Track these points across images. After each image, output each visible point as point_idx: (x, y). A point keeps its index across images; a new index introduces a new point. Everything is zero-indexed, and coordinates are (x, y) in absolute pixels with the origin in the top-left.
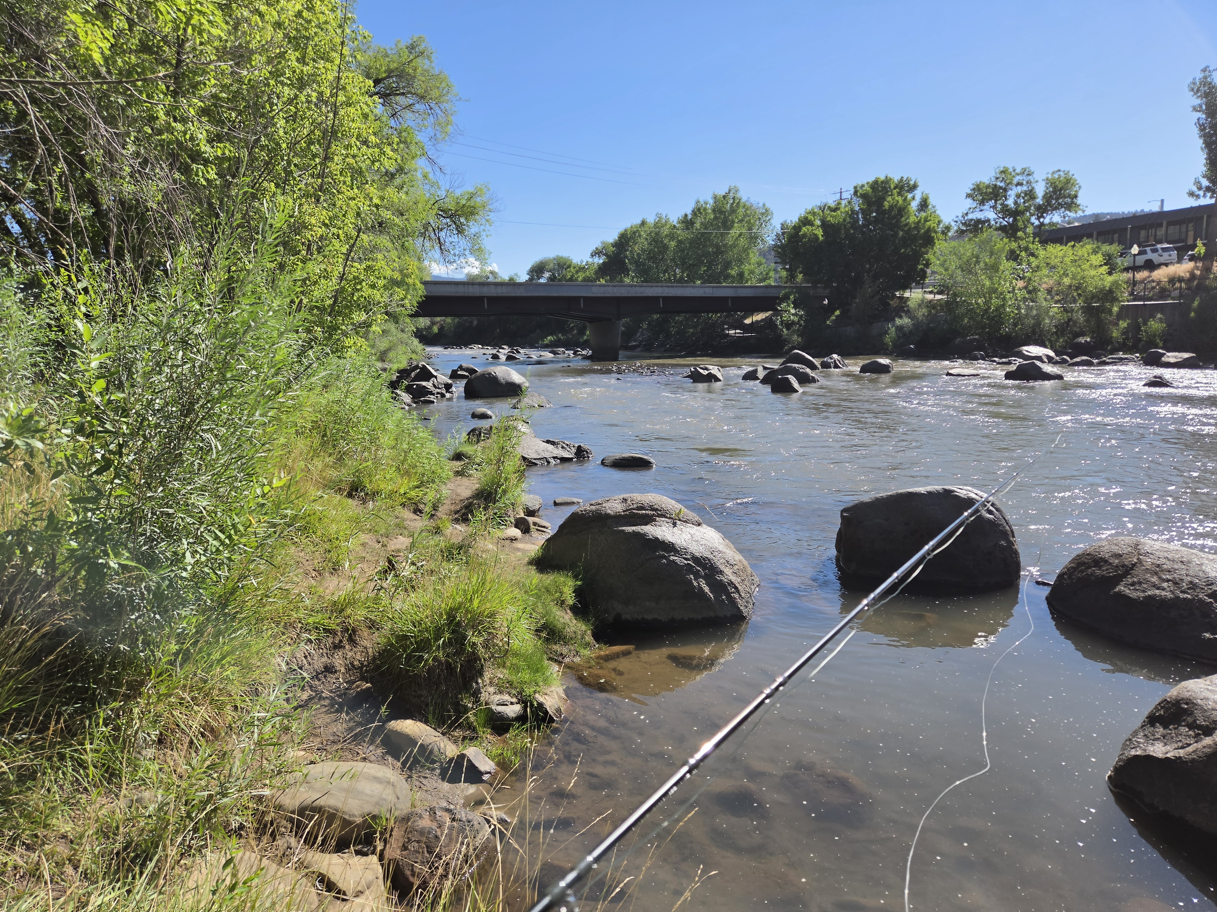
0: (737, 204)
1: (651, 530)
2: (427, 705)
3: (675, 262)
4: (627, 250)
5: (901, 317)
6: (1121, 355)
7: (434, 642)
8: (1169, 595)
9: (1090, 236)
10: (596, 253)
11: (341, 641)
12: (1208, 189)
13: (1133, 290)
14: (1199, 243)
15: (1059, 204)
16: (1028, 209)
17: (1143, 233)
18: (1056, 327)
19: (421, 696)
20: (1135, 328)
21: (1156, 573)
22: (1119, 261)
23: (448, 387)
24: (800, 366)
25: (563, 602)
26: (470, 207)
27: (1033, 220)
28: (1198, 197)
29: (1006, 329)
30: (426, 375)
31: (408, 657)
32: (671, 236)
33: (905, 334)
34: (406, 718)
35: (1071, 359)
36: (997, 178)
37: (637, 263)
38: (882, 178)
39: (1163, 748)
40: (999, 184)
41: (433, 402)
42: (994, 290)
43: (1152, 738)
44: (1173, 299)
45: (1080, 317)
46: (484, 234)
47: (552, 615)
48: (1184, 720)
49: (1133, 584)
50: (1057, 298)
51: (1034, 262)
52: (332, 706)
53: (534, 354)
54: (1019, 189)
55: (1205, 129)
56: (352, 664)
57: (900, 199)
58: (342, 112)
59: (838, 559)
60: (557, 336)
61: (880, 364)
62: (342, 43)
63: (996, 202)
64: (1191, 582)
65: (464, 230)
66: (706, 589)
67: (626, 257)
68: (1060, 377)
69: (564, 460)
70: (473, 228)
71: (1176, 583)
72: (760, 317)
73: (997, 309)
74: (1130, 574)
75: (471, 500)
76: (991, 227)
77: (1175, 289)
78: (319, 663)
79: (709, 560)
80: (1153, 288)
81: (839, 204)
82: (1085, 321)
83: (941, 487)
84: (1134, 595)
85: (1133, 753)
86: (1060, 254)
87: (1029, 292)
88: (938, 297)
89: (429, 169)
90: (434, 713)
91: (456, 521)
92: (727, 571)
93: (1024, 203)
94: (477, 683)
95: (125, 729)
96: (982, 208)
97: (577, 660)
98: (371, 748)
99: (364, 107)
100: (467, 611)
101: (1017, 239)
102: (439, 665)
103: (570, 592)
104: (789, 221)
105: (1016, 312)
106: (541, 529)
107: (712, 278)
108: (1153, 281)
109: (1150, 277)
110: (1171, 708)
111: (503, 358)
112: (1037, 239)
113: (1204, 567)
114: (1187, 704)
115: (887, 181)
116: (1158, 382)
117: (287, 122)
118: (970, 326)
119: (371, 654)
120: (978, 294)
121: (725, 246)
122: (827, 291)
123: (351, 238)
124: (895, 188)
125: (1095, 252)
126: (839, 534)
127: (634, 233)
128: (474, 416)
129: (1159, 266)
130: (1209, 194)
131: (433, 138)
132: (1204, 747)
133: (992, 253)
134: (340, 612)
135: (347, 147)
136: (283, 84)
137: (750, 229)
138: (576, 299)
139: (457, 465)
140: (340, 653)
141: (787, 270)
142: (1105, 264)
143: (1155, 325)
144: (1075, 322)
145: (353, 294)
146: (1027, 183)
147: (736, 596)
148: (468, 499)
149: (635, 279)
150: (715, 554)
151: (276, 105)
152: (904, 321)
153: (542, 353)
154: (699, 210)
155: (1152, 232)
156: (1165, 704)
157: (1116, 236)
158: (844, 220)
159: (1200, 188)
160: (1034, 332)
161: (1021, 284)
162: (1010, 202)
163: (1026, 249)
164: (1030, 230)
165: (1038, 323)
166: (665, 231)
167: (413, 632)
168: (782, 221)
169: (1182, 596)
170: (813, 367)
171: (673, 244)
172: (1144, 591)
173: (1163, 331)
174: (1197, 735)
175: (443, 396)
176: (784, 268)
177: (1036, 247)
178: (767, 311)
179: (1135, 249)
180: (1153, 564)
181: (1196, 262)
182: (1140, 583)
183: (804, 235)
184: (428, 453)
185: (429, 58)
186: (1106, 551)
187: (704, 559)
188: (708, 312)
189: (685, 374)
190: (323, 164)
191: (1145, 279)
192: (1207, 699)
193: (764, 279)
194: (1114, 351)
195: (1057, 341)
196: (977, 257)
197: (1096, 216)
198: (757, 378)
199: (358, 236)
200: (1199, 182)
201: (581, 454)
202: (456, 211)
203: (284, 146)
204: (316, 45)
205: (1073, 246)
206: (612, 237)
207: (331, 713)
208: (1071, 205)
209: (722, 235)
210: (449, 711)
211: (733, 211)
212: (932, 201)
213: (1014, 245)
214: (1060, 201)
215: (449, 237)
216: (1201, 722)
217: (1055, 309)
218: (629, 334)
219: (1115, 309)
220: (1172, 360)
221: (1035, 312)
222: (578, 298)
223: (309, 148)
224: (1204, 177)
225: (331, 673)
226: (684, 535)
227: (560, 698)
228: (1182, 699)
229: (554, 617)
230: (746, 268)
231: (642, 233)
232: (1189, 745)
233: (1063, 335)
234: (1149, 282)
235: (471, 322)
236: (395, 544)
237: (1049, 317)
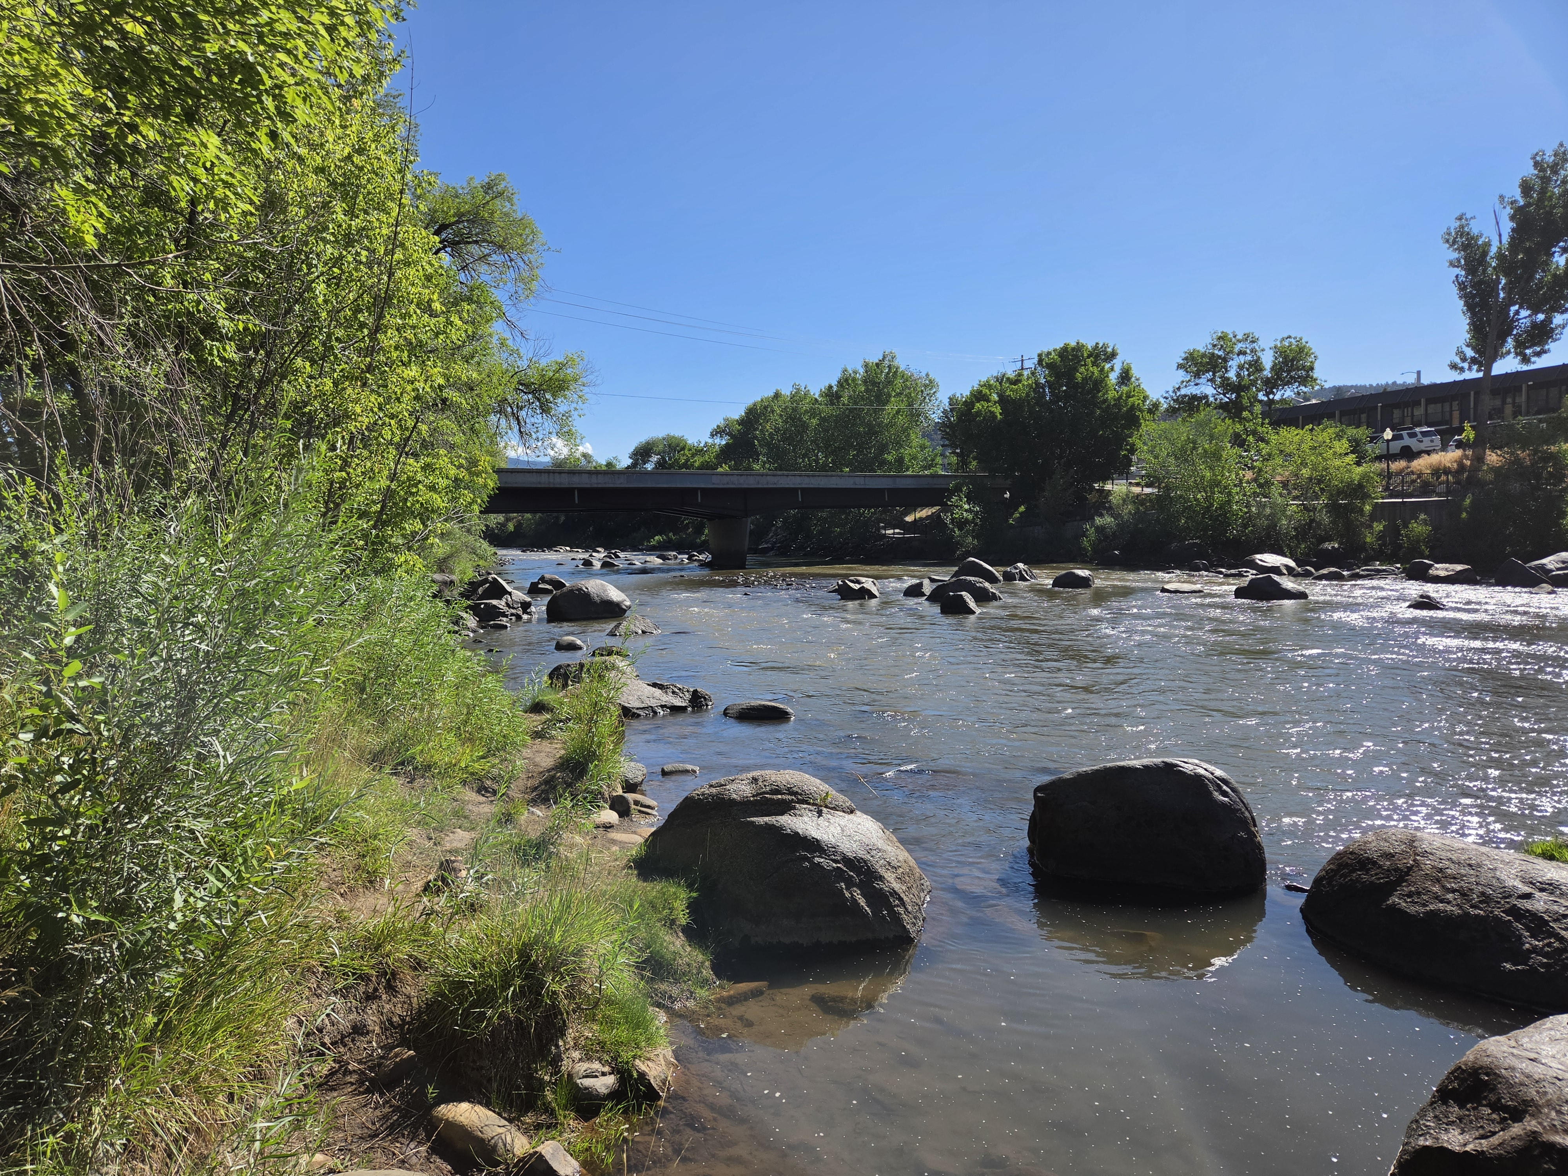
0: (894, 372)
1: (788, 822)
2: (489, 1080)
3: (817, 445)
4: (757, 429)
5: (1101, 515)
6: (1377, 565)
7: (501, 992)
8: (1457, 911)
9: (1331, 416)
10: (717, 433)
11: (376, 990)
12: (1474, 361)
13: (1388, 483)
14: (1467, 425)
15: (1291, 377)
16: (1253, 383)
17: (1397, 413)
18: (1295, 529)
19: (482, 1068)
20: (1393, 531)
21: (1438, 880)
22: (1369, 447)
23: (525, 606)
24: (976, 579)
25: (673, 921)
26: (558, 380)
27: (1261, 396)
28: (1462, 370)
29: (1233, 532)
30: (498, 591)
31: (467, 1014)
32: (813, 413)
33: (1107, 537)
34: (460, 1101)
35: (1317, 570)
36: (1214, 346)
37: (768, 445)
38: (1073, 344)
39: (1460, 1137)
40: (1216, 352)
41: (506, 627)
42: (1215, 483)
43: (1445, 1120)
44: (1439, 495)
45: (1325, 518)
46: (575, 414)
47: (659, 941)
48: (1485, 1098)
49: (1410, 895)
50: (1295, 493)
51: (1265, 449)
52: (361, 1082)
53: (638, 560)
54: (1242, 359)
55: (1465, 288)
56: (390, 1020)
57: (1096, 370)
58: (399, 274)
59: (1030, 850)
60: (667, 536)
61: (1078, 576)
62: (402, 192)
63: (1214, 375)
64: (1483, 894)
65: (550, 408)
66: (862, 902)
67: (756, 438)
68: (1303, 595)
69: (675, 710)
70: (561, 406)
71: (1463, 895)
72: (923, 513)
73: (1221, 507)
74: (1406, 881)
75: (553, 773)
76: (1209, 405)
77: (1440, 484)
78: (344, 1022)
79: (865, 862)
80: (1413, 481)
81: (1020, 375)
82: (1331, 522)
83: (1160, 760)
84: (1413, 909)
85: (1421, 1142)
86: (1296, 439)
87: (1260, 486)
88: (1148, 490)
89: (507, 335)
90: (499, 1091)
91: (534, 802)
92: (889, 876)
93: (1249, 375)
94: (557, 1046)
95: (81, 1138)
96: (1197, 381)
97: (691, 1004)
98: (412, 1145)
99: (427, 267)
100: (545, 947)
101: (1242, 420)
102: (506, 1024)
103: (683, 907)
104: (958, 395)
105: (1245, 510)
106: (645, 810)
107: (864, 465)
108: (1412, 473)
109: (1409, 467)
110: (1466, 1080)
111: (597, 565)
112: (1267, 421)
113: (1498, 873)
114: (1487, 1074)
115: (1079, 348)
116: (1425, 603)
117: (329, 286)
118: (1188, 528)
119: (415, 1005)
120: (1199, 487)
121: (879, 425)
122: (1009, 482)
123: (407, 429)
124: (1089, 357)
125: (1339, 437)
126: (1033, 820)
127: (766, 408)
128: (560, 647)
129: (1418, 454)
130: (1475, 367)
131: (514, 297)
132: (1513, 1139)
133: (1212, 437)
134: (376, 949)
135: (403, 317)
136: (325, 241)
137: (910, 404)
138: (692, 492)
139: (536, 721)
140: (374, 1007)
141: (957, 455)
142: (1352, 452)
143: (1419, 528)
144: (1319, 524)
145: (406, 500)
146: (1252, 351)
147: (901, 910)
148: (549, 771)
149: (767, 466)
150: (873, 853)
151: (316, 266)
152: (1107, 520)
153: (648, 558)
154: (846, 380)
155: (1408, 411)
156: (1459, 1073)
157: (1364, 417)
158: (1028, 395)
159: (1464, 360)
160: (1269, 536)
161: (1249, 475)
162: (1232, 375)
163: (1254, 433)
164: (1258, 408)
165: (1273, 526)
166: (805, 406)
167: (473, 977)
168: (950, 394)
169: (1473, 911)
170: (992, 579)
171: (815, 421)
172: (1424, 905)
173: (1428, 535)
174: (1503, 1120)
175: (519, 618)
176: (954, 453)
177: (1266, 430)
178: (933, 506)
179: (1388, 434)
180: (1434, 867)
181: (1464, 450)
182: (1419, 894)
183: (979, 413)
184: (498, 711)
185: (509, 200)
186: (1375, 846)
187: (858, 861)
188: (859, 508)
189: (831, 588)
190: (373, 335)
191: (1402, 471)
192: (1513, 1069)
193: (929, 467)
194: (1367, 561)
195: (1297, 547)
196: (1194, 442)
197: (1338, 390)
198: (923, 594)
199: (415, 427)
200: (1462, 352)
201: (698, 701)
202: (541, 385)
203: (324, 315)
204: (369, 193)
205: (1311, 430)
206: (737, 412)
207: (360, 1093)
208: (1307, 379)
209: (875, 411)
210: (518, 1088)
211: (889, 382)
212: (1135, 372)
213: (1239, 428)
214: (1293, 373)
215: (532, 418)
216: (1507, 1101)
217: (1294, 506)
218: (759, 534)
219: (1368, 508)
220: (1442, 573)
221: (1268, 511)
222: (694, 490)
223: (356, 318)
224: (1468, 346)
225: (362, 1034)
226: (832, 828)
227: (668, 1064)
228: (1481, 1068)
229: (661, 945)
230: (906, 452)
231: (776, 408)
232: (1494, 1133)
233: (1304, 540)
234: (1408, 474)
235: (557, 518)
236: (451, 842)
237: (1286, 517)
